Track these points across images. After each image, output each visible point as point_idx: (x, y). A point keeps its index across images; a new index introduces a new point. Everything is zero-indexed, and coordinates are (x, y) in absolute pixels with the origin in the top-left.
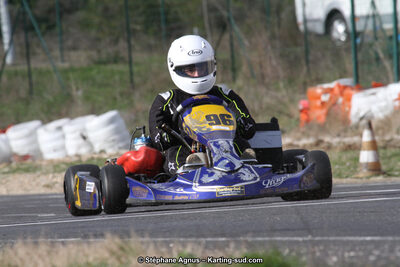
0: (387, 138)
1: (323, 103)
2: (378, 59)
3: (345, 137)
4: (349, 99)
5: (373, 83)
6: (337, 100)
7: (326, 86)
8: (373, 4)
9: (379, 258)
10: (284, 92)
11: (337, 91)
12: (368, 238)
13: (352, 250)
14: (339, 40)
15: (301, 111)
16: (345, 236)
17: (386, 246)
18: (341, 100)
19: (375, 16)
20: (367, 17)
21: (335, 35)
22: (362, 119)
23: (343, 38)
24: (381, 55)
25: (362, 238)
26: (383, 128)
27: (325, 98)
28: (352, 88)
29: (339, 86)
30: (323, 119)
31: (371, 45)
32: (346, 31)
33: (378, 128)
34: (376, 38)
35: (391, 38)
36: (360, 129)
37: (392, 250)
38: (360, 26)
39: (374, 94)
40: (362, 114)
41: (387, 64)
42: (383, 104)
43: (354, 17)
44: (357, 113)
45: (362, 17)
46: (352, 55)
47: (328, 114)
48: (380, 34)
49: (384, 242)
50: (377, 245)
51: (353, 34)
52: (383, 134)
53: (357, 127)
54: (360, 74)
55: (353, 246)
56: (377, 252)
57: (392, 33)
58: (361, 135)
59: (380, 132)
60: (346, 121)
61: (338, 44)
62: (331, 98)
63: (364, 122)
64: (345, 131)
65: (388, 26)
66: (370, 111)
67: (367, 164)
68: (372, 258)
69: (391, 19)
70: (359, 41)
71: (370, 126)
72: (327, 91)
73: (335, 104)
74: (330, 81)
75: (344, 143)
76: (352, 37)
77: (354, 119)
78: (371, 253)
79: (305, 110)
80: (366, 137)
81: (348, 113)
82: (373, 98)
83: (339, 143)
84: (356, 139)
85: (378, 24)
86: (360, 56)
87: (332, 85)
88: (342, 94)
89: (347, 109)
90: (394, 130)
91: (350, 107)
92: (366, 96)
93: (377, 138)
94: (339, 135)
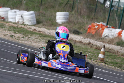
1: (95, 28)
4: (103, 29)
6: (100, 28)
7: (98, 23)
10: (85, 20)
11: (100, 26)
15: (88, 28)
18: (101, 29)
22: (105, 36)
27: (96, 27)
29: (101, 24)
30: (94, 33)
39: (111, 30)
40: (106, 35)
42: (113, 34)
44: (104, 35)
47: (96, 32)
60: (101, 36)
62: (98, 27)
64: (99, 39)
72: (98, 25)
73: (99, 30)
77: (103, 36)
79: (90, 28)
81: (102, 33)
88: (102, 27)
91: (103, 32)
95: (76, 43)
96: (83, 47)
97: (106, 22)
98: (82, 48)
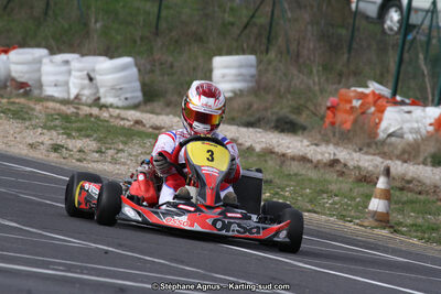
1: (352, 108)
4: (381, 111)
6: (369, 108)
7: (360, 90)
11: (371, 99)
15: (329, 108)
18: (373, 109)
22: (390, 135)
26: (409, 154)
27: (357, 103)
29: (373, 93)
30: (348, 126)
39: (409, 112)
40: (391, 131)
42: (416, 125)
44: (386, 129)
47: (355, 121)
53: (383, 143)
60: (373, 133)
62: (362, 105)
64: (369, 145)
66: (401, 128)
72: (362, 96)
73: (364, 113)
77: (382, 136)
79: (332, 108)
81: (378, 124)
88: (375, 103)
89: (378, 120)
91: (381, 120)
95: (288, 163)
96: (313, 174)
97: (391, 84)
98: (311, 180)
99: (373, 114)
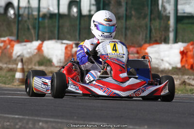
0: (30, 67)
2: (28, 29)
3: (9, 64)
5: (25, 40)
6: (7, 46)
7: (2, 39)
8: (29, 2)
9: (21, 127)
11: (7, 42)
12: (17, 116)
13: (8, 121)
14: (11, 17)
16: (5, 114)
17: (25, 121)
18: (9, 46)
19: (29, 8)
20: (25, 8)
21: (9, 14)
22: (18, 56)
23: (13, 17)
24: (30, 27)
25: (13, 116)
26: (28, 62)
27: (1, 45)
28: (15, 41)
29: (9, 39)
31: (26, 21)
32: (14, 14)
33: (26, 62)
34: (29, 18)
35: (36, 19)
36: (17, 62)
37: (27, 123)
38: (21, 12)
39: (25, 45)
41: (32, 31)
42: (29, 50)
43: (19, 7)
45: (23, 7)
46: (17, 25)
47: (2, 53)
48: (30, 17)
49: (24, 119)
50: (20, 120)
51: (18, 15)
52: (28, 65)
53: (15, 60)
54: (19, 35)
55: (9, 119)
56: (20, 124)
57: (37, 17)
58: (17, 65)
59: (26, 64)
61: (10, 19)
62: (4, 45)
63: (19, 58)
64: (9, 62)
65: (35, 13)
66: (22, 53)
67: (19, 79)
68: (17, 127)
69: (37, 10)
70: (20, 19)
71: (22, 61)
72: (4, 41)
73: (5, 48)
74: (4, 37)
75: (8, 68)
76: (17, 16)
77: (14, 56)
78: (17, 124)
80: (20, 66)
81: (12, 53)
82: (25, 47)
83: (6, 67)
84: (14, 66)
85: (30, 11)
86: (20, 26)
87: (6, 39)
88: (10, 44)
89: (11, 51)
90: (33, 63)
92: (21, 46)
93: (25, 67)
94: (6, 63)
99: (9, 48)
